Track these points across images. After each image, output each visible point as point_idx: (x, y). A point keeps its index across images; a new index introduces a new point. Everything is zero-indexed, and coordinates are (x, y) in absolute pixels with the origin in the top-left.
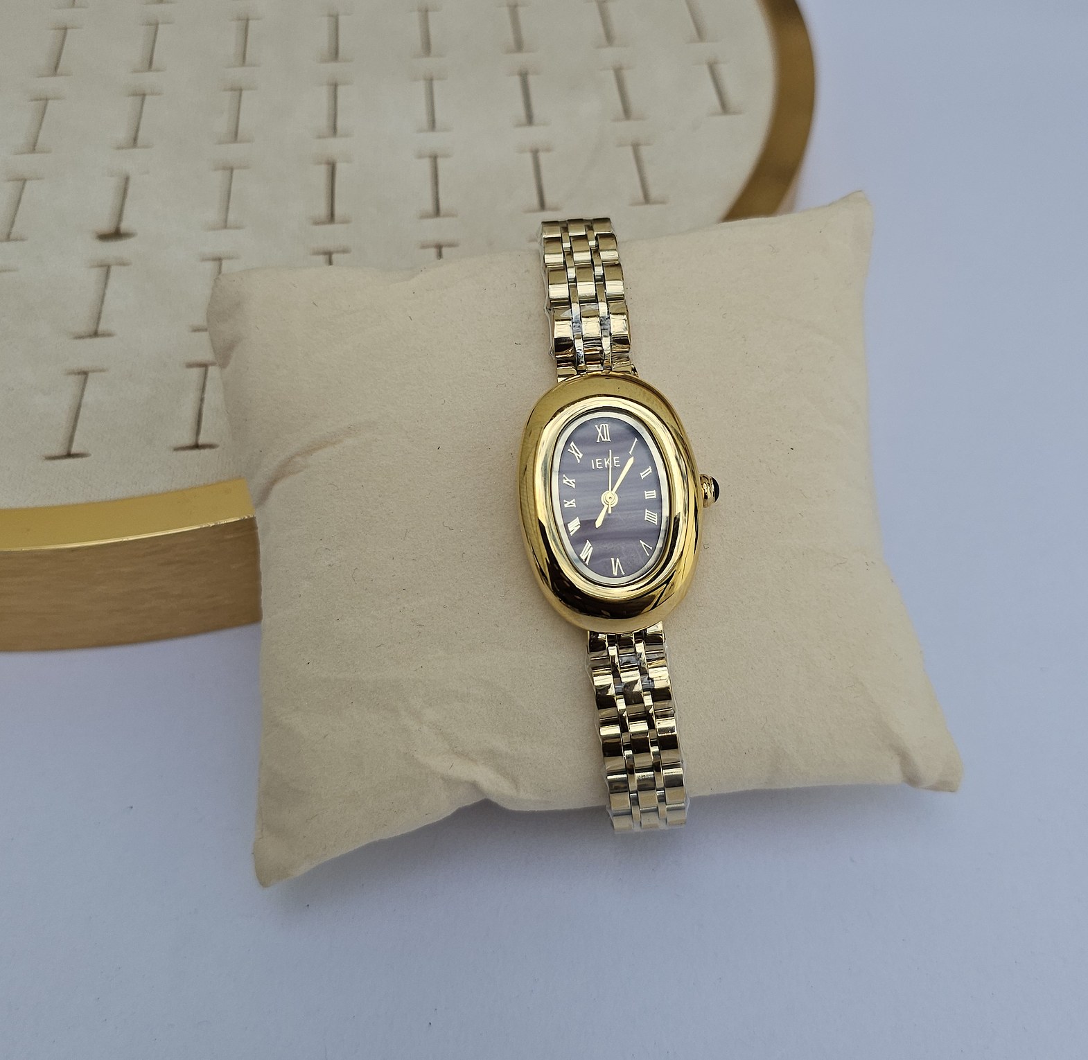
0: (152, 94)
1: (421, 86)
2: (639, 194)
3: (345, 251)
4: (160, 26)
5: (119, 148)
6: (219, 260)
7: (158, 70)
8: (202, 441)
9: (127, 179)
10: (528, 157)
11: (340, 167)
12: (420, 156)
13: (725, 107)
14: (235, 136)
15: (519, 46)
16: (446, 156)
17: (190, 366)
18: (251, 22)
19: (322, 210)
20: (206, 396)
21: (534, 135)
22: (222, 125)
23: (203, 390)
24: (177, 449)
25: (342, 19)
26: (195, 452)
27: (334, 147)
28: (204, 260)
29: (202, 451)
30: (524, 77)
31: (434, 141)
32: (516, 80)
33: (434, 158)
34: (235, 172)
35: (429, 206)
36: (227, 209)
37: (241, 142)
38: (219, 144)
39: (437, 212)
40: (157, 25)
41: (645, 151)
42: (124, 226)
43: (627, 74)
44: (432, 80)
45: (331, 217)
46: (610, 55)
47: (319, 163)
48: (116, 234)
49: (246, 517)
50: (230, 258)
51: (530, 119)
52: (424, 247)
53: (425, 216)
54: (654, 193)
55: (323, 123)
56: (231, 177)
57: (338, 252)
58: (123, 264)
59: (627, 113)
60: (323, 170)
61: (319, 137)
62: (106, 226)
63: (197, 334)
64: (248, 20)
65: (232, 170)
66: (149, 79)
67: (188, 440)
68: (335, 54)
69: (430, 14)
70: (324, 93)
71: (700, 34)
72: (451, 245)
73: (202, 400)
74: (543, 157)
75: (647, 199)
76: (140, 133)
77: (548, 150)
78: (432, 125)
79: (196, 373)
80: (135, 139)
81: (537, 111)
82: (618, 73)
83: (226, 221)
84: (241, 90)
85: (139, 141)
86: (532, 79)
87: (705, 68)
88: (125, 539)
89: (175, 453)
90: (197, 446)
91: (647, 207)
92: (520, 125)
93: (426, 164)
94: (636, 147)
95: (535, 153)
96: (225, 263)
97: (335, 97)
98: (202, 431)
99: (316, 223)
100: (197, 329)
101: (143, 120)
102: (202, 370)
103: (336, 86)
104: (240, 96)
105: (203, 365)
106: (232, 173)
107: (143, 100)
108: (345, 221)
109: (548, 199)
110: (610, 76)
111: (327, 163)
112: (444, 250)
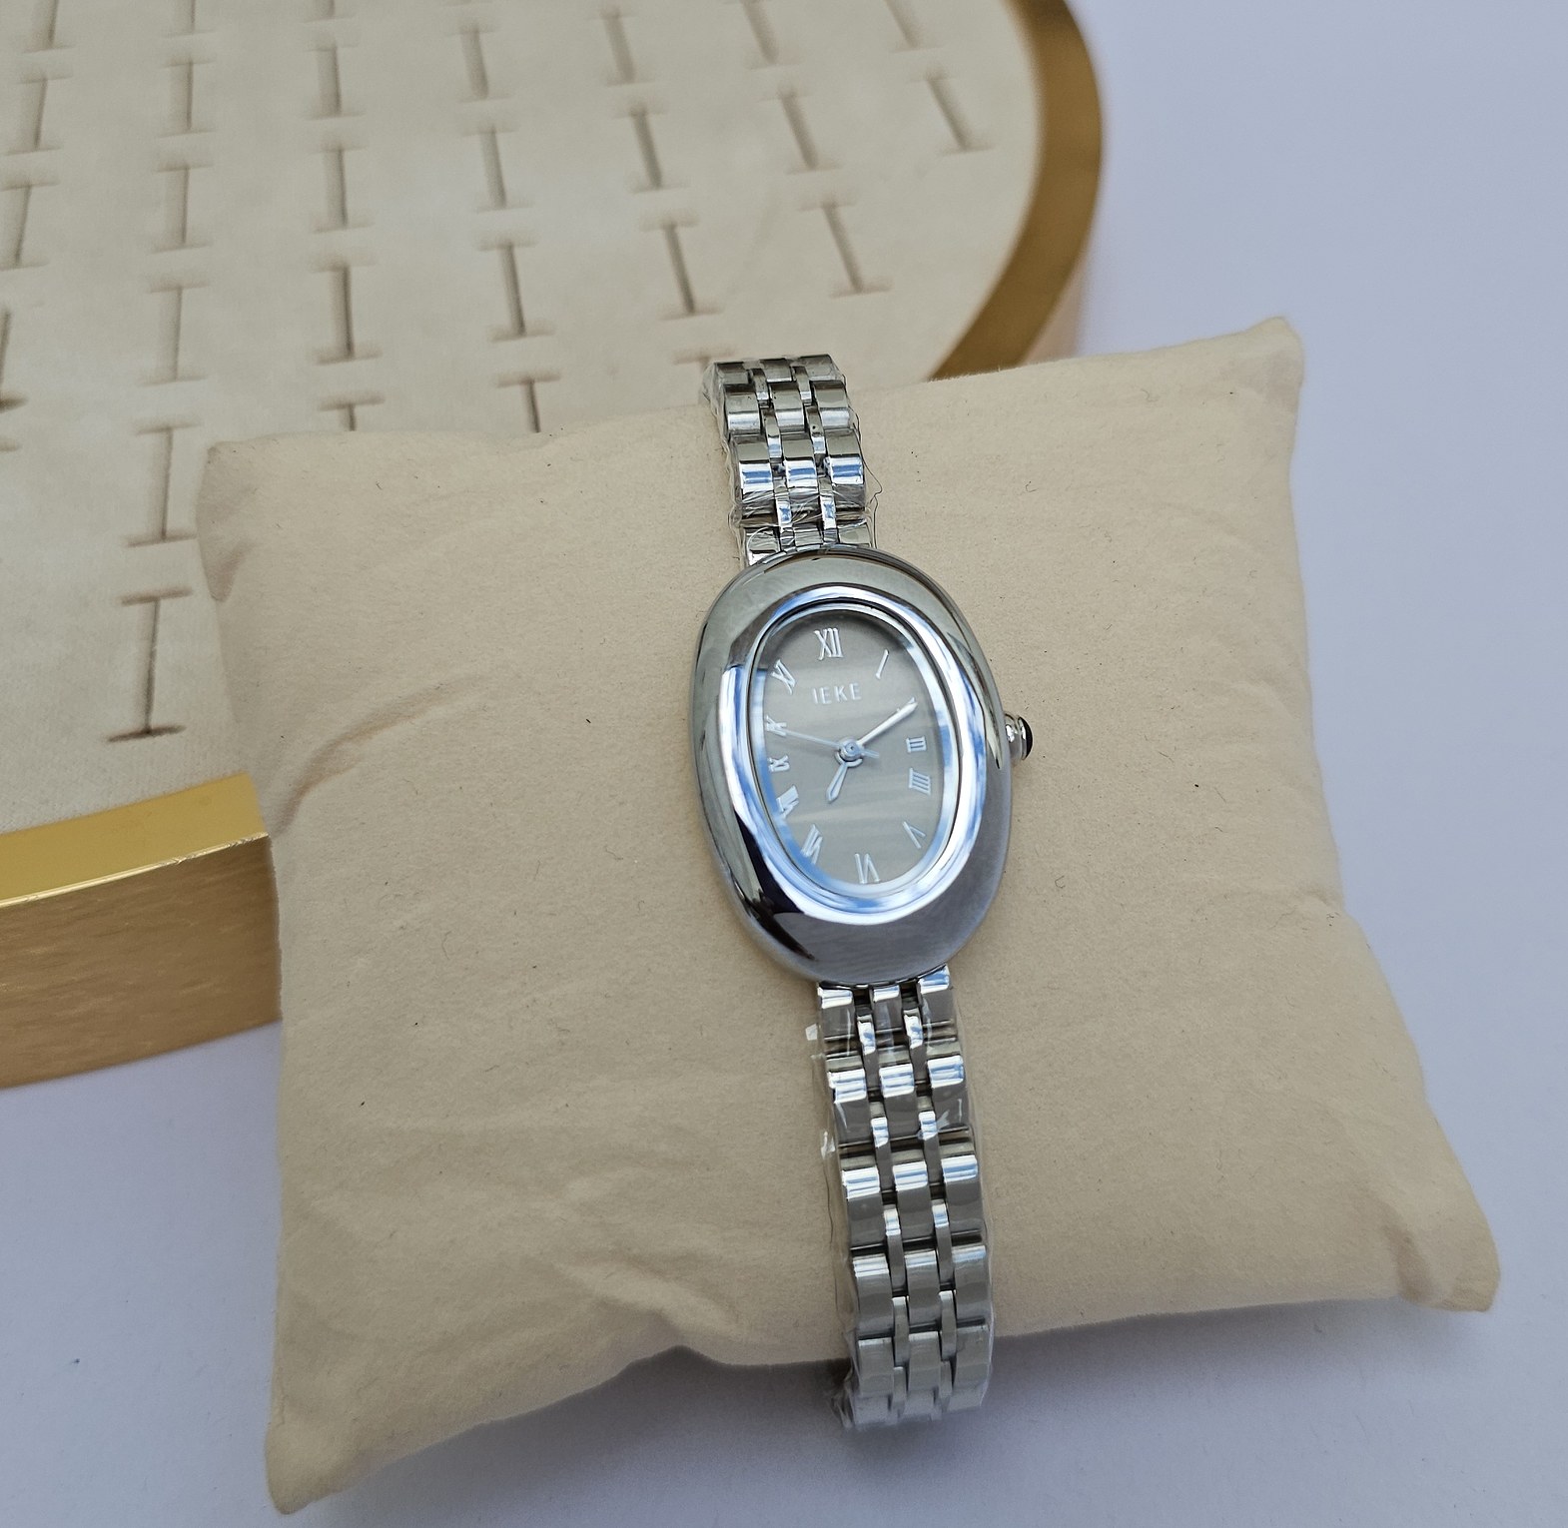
0: (42, 184)
1: (477, 143)
2: (844, 278)
3: (374, 400)
4: (50, 84)
6: (167, 430)
7: (48, 148)
8: (156, 721)
9: (7, 317)
10: (659, 238)
11: (357, 275)
12: (485, 248)
13: (962, 139)
14: (181, 236)
15: (627, 71)
16: (528, 244)
17: (128, 601)
18: (195, 68)
19: (332, 340)
20: (158, 647)
21: (668, 202)
22: (158, 223)
23: (153, 638)
24: (113, 740)
25: (341, 53)
26: (147, 741)
27: (344, 242)
28: (142, 431)
29: (158, 739)
30: (640, 118)
31: (504, 222)
32: (628, 127)
33: (509, 249)
34: (186, 293)
35: (504, 318)
36: (176, 350)
37: (191, 246)
38: (154, 251)
39: (520, 328)
40: (44, 80)
41: (844, 214)
43: (806, 106)
44: (493, 132)
45: (348, 349)
46: (773, 76)
47: (322, 269)
49: (240, 842)
50: (185, 426)
51: (656, 178)
52: (504, 383)
53: (500, 337)
54: (867, 273)
55: (324, 210)
56: (179, 300)
57: (363, 403)
58: (6, 447)
59: (809, 157)
60: (329, 280)
61: (320, 230)
63: (137, 548)
64: (191, 64)
65: (179, 289)
66: (34, 163)
67: (131, 721)
68: (334, 104)
69: (483, 37)
70: (321, 164)
71: (910, 36)
72: (548, 378)
73: (152, 655)
74: (683, 233)
75: (857, 285)
76: (25, 246)
77: (691, 223)
78: (500, 196)
79: (137, 612)
80: (17, 255)
81: (665, 167)
82: (790, 103)
83: (175, 368)
84: (186, 168)
85: (25, 257)
86: (654, 121)
87: (925, 89)
88: (32, 897)
89: (110, 746)
90: (147, 732)
91: (859, 297)
92: (640, 189)
93: (495, 260)
94: (830, 209)
95: (671, 231)
96: (177, 435)
97: (341, 169)
98: (156, 706)
99: (324, 361)
100: (136, 543)
101: (29, 225)
102: (149, 606)
103: (340, 152)
104: (186, 177)
105: (153, 600)
106: (180, 294)
107: (27, 194)
108: (372, 355)
109: (700, 294)
110: (777, 108)
111: (334, 268)
112: (539, 387)
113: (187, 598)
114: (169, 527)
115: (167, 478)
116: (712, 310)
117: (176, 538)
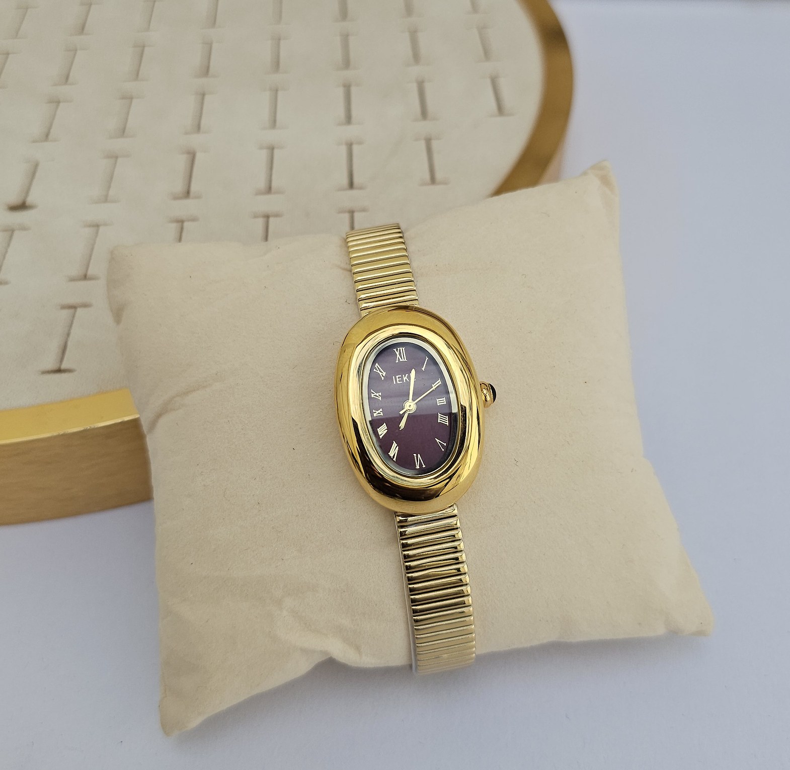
0: (65, 101)
1: (268, 95)
2: (427, 176)
3: (194, 220)
4: (79, 52)
5: (34, 142)
6: (97, 226)
7: (72, 84)
8: (64, 366)
9: (36, 166)
10: (343, 150)
11: (199, 156)
12: (261, 148)
13: (501, 109)
14: (122, 132)
15: (347, 64)
16: (281, 148)
17: (63, 308)
18: (146, 49)
19: (179, 187)
20: (72, 331)
21: (351, 132)
22: (114, 124)
23: (71, 326)
24: (44, 373)
25: (215, 46)
26: (57, 375)
27: (195, 140)
28: (86, 226)
29: (63, 374)
30: (347, 88)
31: (273, 136)
32: (340, 92)
33: (272, 149)
34: (119, 160)
35: (263, 184)
36: (109, 186)
37: (126, 137)
38: (109, 138)
39: (269, 189)
40: (76, 50)
41: (435, 144)
42: (30, 200)
43: (428, 87)
44: (277, 90)
45: (187, 193)
46: (416, 71)
47: (183, 153)
48: (22, 206)
50: (105, 225)
51: (349, 119)
52: (256, 216)
53: (259, 193)
54: (439, 175)
55: (190, 122)
56: (115, 163)
57: (189, 220)
58: (24, 228)
59: (424, 114)
60: (185, 158)
61: (186, 133)
62: (14, 199)
63: (72, 282)
64: (144, 47)
65: (117, 158)
66: (63, 91)
67: (53, 365)
68: (206, 71)
69: (282, 42)
70: (193, 100)
71: (487, 54)
72: (277, 215)
73: (67, 336)
74: (356, 148)
75: (433, 180)
76: (52, 130)
77: (361, 143)
78: (274, 123)
79: (66, 313)
80: (47, 135)
81: (354, 113)
82: (421, 85)
83: (107, 196)
84: (132, 98)
85: (50, 137)
86: (354, 90)
87: (488, 81)
89: (42, 376)
90: (59, 371)
91: (432, 187)
92: (340, 124)
93: (264, 154)
94: (428, 141)
95: (350, 146)
96: (101, 229)
97: (202, 103)
98: (65, 359)
99: (175, 198)
100: (72, 279)
101: (55, 121)
102: (71, 311)
103: (203, 95)
104: (131, 103)
105: (74, 307)
106: (116, 160)
107: (58, 106)
108: (198, 197)
109: (356, 180)
110: (414, 87)
111: (188, 153)
112: (271, 220)
113: (90, 308)
114: (90, 272)
115: (92, 249)
116: (361, 188)
117: (91, 279)
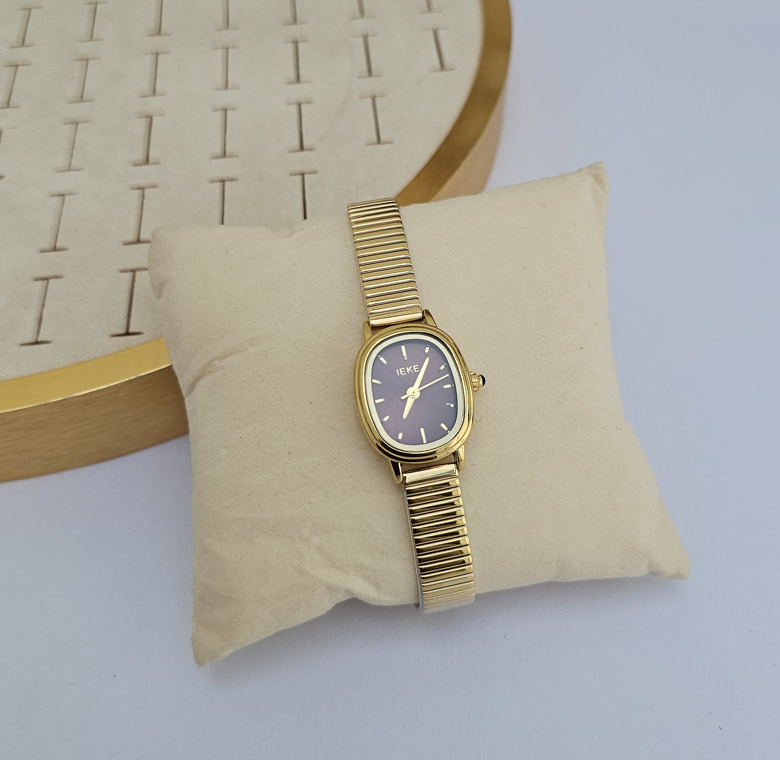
0: (23, 65)
1: (220, 53)
2: (374, 137)
3: (155, 186)
4: (33, 11)
6: (63, 195)
7: (28, 46)
8: (40, 339)
10: (294, 108)
11: (155, 119)
12: (215, 110)
13: (442, 65)
15: (294, 20)
16: (234, 109)
17: (36, 279)
18: (99, 6)
19: (139, 155)
20: (46, 303)
21: (301, 91)
22: (72, 89)
23: (43, 299)
24: (22, 345)
26: (36, 347)
27: (153, 104)
28: (53, 196)
29: (41, 346)
30: (296, 43)
31: (226, 98)
32: (290, 46)
33: (225, 111)
34: (80, 126)
35: (218, 149)
36: (72, 154)
37: (85, 101)
38: (69, 103)
39: (224, 153)
40: (30, 10)
41: (380, 102)
43: (373, 42)
44: (228, 48)
45: (147, 160)
46: (361, 25)
47: (141, 117)
50: (71, 194)
51: (298, 78)
52: (212, 182)
53: (216, 157)
54: (383, 137)
55: (146, 86)
56: (76, 129)
57: (149, 187)
59: (370, 71)
60: (144, 122)
61: (143, 96)
63: (43, 254)
64: (97, 4)
65: (76, 124)
66: (22, 54)
67: (30, 338)
68: (158, 30)
70: (148, 61)
71: (429, 6)
72: (232, 180)
73: (43, 306)
74: (305, 108)
75: (379, 140)
76: (13, 97)
77: (309, 102)
78: (226, 84)
79: (39, 285)
80: (8, 103)
81: (303, 70)
82: (365, 38)
83: (70, 166)
84: (88, 60)
85: (11, 104)
86: (301, 46)
87: (431, 34)
89: (21, 348)
90: (37, 343)
91: (379, 146)
92: (290, 83)
93: (219, 116)
94: (374, 99)
95: (299, 105)
96: (67, 198)
97: (157, 63)
98: (42, 331)
99: (136, 165)
101: (15, 86)
102: (45, 282)
103: (157, 55)
104: (87, 64)
105: (46, 279)
106: (77, 126)
107: (16, 70)
108: (157, 163)
109: (306, 142)
110: (360, 42)
111: (147, 117)
112: (227, 184)
113: (61, 279)
114: (59, 243)
115: (60, 220)
116: (311, 150)
117: (60, 250)
